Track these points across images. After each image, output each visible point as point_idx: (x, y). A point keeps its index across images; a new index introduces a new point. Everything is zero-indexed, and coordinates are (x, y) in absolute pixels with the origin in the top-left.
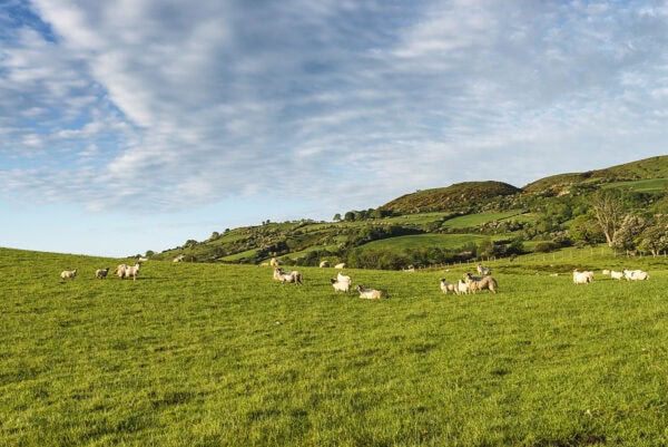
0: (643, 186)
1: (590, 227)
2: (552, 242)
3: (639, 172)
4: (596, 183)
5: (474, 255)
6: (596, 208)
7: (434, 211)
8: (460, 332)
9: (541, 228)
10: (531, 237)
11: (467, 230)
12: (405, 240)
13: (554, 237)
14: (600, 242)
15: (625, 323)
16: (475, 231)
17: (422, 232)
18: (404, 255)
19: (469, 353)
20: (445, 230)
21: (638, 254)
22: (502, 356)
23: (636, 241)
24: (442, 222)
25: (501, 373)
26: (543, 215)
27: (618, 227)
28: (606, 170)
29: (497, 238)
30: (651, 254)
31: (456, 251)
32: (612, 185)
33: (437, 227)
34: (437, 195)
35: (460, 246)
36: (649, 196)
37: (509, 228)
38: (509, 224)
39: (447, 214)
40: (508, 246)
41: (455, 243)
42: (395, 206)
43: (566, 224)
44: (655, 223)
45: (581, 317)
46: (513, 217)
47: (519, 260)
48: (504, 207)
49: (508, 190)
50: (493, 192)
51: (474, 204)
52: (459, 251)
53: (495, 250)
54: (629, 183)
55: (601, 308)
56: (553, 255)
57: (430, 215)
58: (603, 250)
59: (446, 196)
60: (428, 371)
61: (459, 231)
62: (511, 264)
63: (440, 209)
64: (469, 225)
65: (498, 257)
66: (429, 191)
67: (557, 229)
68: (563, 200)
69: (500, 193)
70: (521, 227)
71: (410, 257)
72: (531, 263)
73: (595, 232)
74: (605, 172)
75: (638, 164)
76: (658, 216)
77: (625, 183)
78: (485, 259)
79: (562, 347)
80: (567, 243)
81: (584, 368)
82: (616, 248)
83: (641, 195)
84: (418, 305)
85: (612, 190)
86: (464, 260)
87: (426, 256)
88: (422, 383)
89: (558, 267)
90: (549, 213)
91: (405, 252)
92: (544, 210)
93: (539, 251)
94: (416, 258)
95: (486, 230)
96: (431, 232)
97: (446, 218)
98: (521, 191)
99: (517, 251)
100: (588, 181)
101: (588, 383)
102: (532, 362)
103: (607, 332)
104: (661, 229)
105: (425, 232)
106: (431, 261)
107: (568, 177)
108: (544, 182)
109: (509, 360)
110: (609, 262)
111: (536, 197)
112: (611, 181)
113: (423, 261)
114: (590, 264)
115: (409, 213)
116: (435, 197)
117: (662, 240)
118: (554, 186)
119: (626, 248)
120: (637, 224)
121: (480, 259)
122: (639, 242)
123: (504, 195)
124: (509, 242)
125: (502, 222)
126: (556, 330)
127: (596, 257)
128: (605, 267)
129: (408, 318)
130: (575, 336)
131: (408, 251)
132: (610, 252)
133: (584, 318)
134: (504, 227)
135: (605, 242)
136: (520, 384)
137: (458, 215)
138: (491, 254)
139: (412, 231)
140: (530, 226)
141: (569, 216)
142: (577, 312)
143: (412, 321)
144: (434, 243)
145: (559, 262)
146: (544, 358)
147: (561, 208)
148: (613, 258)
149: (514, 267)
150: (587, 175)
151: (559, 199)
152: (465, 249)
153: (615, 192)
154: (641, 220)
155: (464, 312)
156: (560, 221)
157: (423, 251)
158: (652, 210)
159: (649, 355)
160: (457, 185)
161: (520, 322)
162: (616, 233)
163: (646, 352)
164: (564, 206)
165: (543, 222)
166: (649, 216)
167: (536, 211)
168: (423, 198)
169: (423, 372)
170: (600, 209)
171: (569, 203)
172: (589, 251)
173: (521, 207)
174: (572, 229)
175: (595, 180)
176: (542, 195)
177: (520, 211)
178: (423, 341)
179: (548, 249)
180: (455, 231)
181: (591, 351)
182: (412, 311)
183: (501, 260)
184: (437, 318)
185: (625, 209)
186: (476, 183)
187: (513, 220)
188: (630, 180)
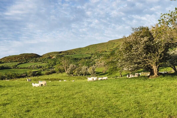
0: (76, 56)
1: (61, 68)
2: (50, 72)
3: (75, 52)
4: (63, 55)
5: (26, 75)
6: (63, 62)
7: (14, 62)
8: (17, 99)
9: (47, 67)
10: (44, 70)
11: (24, 68)
12: (5, 71)
13: (50, 70)
14: (64, 72)
15: (67, 95)
16: (27, 68)
17: (10, 68)
18: (5, 75)
19: (19, 105)
20: (18, 68)
21: (74, 75)
22: (29, 106)
23: (73, 72)
24: (17, 65)
25: (28, 111)
26: (48, 64)
27: (69, 68)
28: (66, 51)
29: (34, 71)
30: (77, 75)
31: (21, 74)
32: (67, 56)
33: (15, 67)
34: (15, 57)
35: (22, 73)
36: (78, 59)
37: (37, 68)
38: (37, 66)
39: (18, 63)
40: (37, 73)
41: (21, 72)
42: (2, 60)
43: (54, 66)
44: (79, 67)
45: (54, 94)
46: (39, 64)
47: (40, 77)
48: (36, 61)
49: (37, 56)
50: (33, 57)
51: (27, 60)
52: (22, 74)
53: (33, 74)
54: (72, 55)
55: (61, 91)
56: (50, 75)
57: (13, 63)
58: (64, 74)
59: (18, 57)
60: (6, 111)
61: (22, 68)
62: (37, 78)
63: (16, 61)
64: (26, 66)
65: (33, 76)
66: (13, 56)
67: (52, 68)
68: (53, 60)
69: (35, 57)
70: (41, 67)
71: (6, 76)
72: (43, 78)
73: (62, 69)
74: (65, 52)
75: (75, 50)
76: (80, 64)
77: (71, 55)
78: (30, 77)
79: (48, 103)
80: (54, 72)
81: (53, 109)
82: (68, 74)
83: (76, 58)
84: (6, 91)
85: (67, 57)
86: (23, 77)
87: (11, 76)
88: (3, 115)
89: (51, 79)
90: (49, 63)
91: (5, 74)
92: (48, 62)
93: (46, 74)
94: (8, 76)
95: (30, 68)
96: (13, 68)
97: (18, 64)
98: (41, 56)
99: (39, 74)
100: (61, 54)
101: (53, 113)
102: (38, 107)
103: (61, 98)
104: (80, 68)
105: (11, 68)
106: (13, 77)
107: (55, 53)
108: (48, 54)
109: (31, 107)
110: (66, 78)
111: (46, 58)
112: (67, 54)
113: (10, 77)
114: (61, 78)
115: (6, 62)
116: (15, 58)
117: (80, 71)
118: (51, 55)
119: (71, 73)
120: (74, 67)
121: (28, 77)
122: (74, 72)
123: (36, 58)
124: (37, 72)
125: (35, 66)
126: (47, 98)
127: (62, 76)
128: (65, 79)
129: (2, 95)
130: (52, 99)
131: (6, 74)
132: (66, 75)
133: (55, 94)
134: (36, 67)
135: (65, 72)
136: (33, 114)
137: (22, 63)
138: (32, 75)
139: (8, 68)
140: (44, 67)
141: (55, 64)
142: (54, 92)
143: (3, 96)
144: (14, 72)
145: (52, 78)
146: (42, 106)
147: (53, 62)
148: (67, 77)
149: (38, 79)
150: (61, 52)
151: (52, 59)
152: (24, 74)
153: (68, 58)
154: (75, 66)
155: (20, 93)
156: (52, 66)
157: (10, 74)
158: (78, 63)
159: (71, 105)
160: (22, 54)
161: (36, 95)
162: (68, 69)
163: (71, 104)
164: (54, 61)
165: (47, 66)
166: (77, 64)
167: (45, 62)
168: (11, 58)
169: (4, 112)
170: (64, 62)
171: (55, 60)
172: (60, 74)
173: (41, 61)
174: (56, 68)
175: (63, 54)
176: (48, 58)
177: (41, 62)
178: (5, 102)
179: (48, 74)
180: (21, 68)
181: (56, 104)
182: (4, 93)
183: (34, 77)
184: (11, 95)
185: (71, 63)
186: (28, 54)
187: (39, 65)
188: (72, 54)
